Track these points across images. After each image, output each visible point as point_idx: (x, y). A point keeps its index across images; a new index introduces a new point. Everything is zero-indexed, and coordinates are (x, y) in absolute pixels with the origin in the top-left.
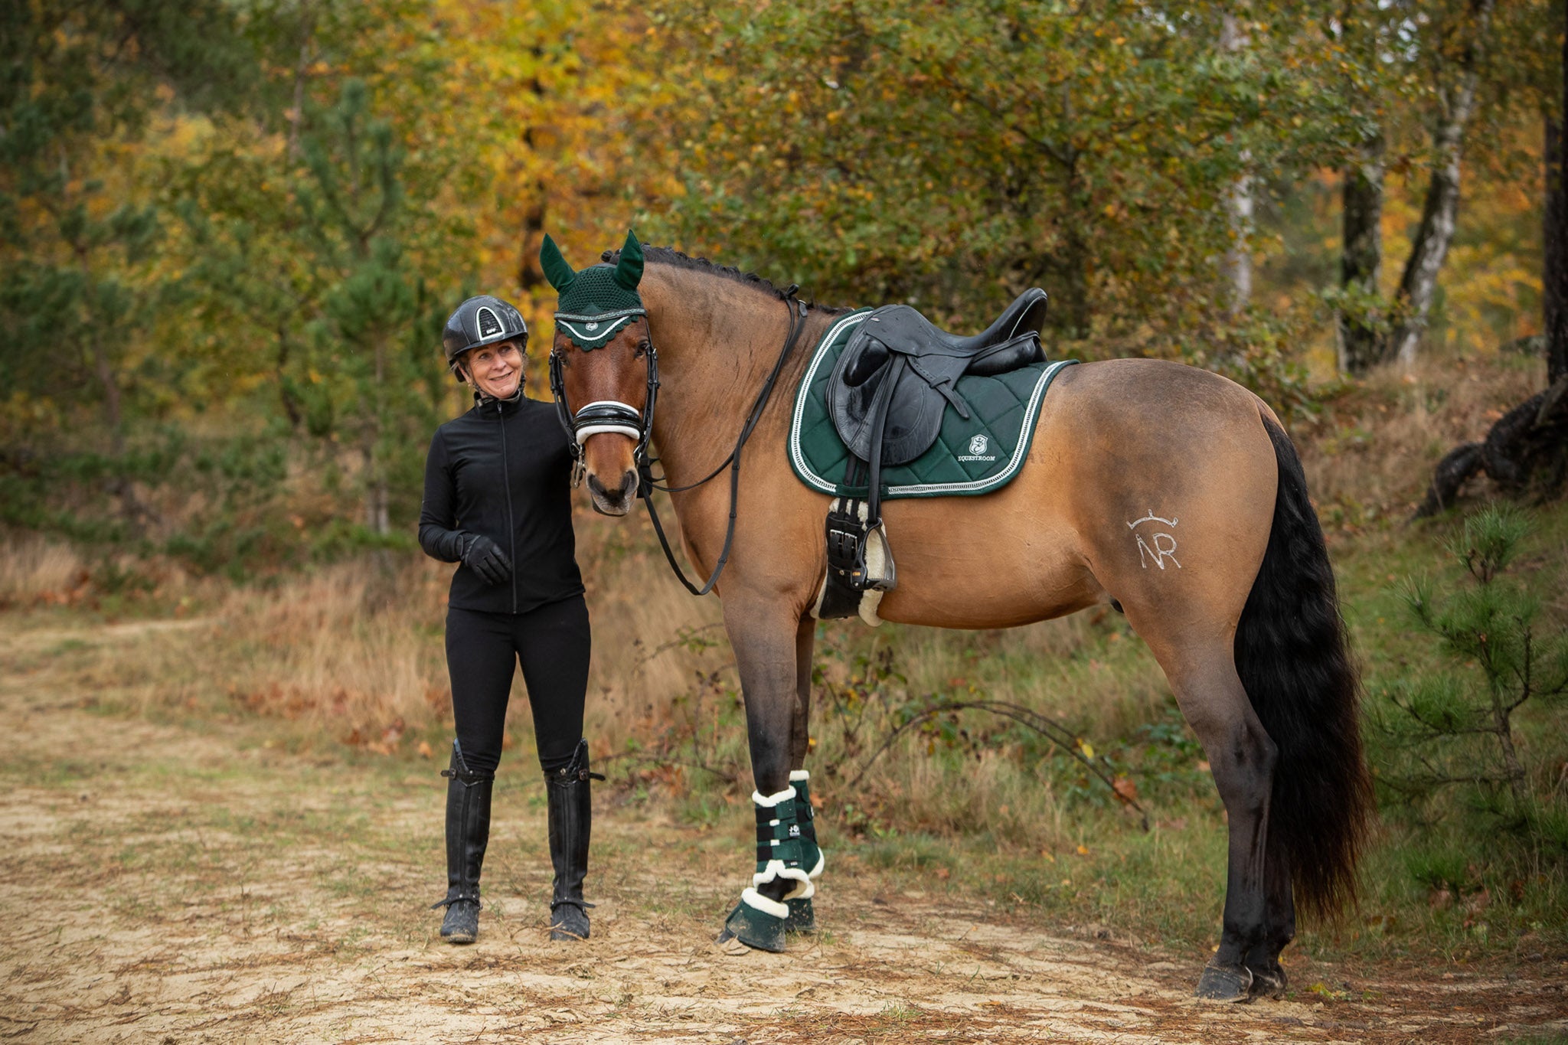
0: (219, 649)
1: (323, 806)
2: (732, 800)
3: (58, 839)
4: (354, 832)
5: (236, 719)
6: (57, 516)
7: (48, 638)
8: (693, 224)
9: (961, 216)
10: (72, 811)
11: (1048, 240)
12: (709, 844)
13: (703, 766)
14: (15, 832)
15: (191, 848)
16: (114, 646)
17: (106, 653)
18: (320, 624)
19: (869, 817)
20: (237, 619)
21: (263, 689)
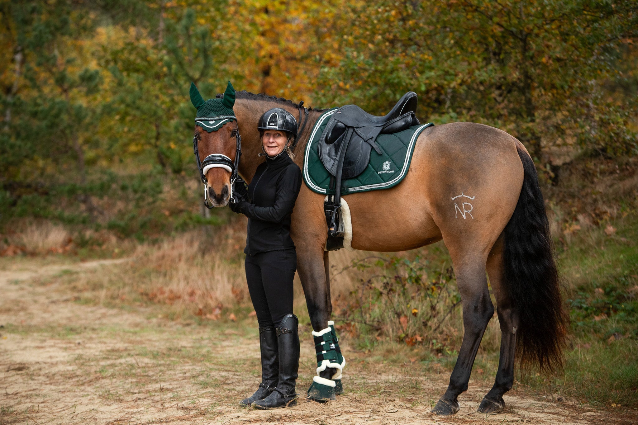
0: (134, 272)
1: (189, 345)
2: (379, 338)
3: (69, 363)
4: (206, 357)
5: (144, 305)
6: (57, 213)
7: (55, 269)
8: (349, 72)
9: (474, 65)
10: (74, 350)
11: (515, 75)
12: (370, 360)
13: (365, 323)
14: (49, 360)
15: (132, 366)
16: (86, 272)
17: (82, 275)
18: (180, 260)
19: (444, 345)
20: (141, 259)
21: (155, 290)
